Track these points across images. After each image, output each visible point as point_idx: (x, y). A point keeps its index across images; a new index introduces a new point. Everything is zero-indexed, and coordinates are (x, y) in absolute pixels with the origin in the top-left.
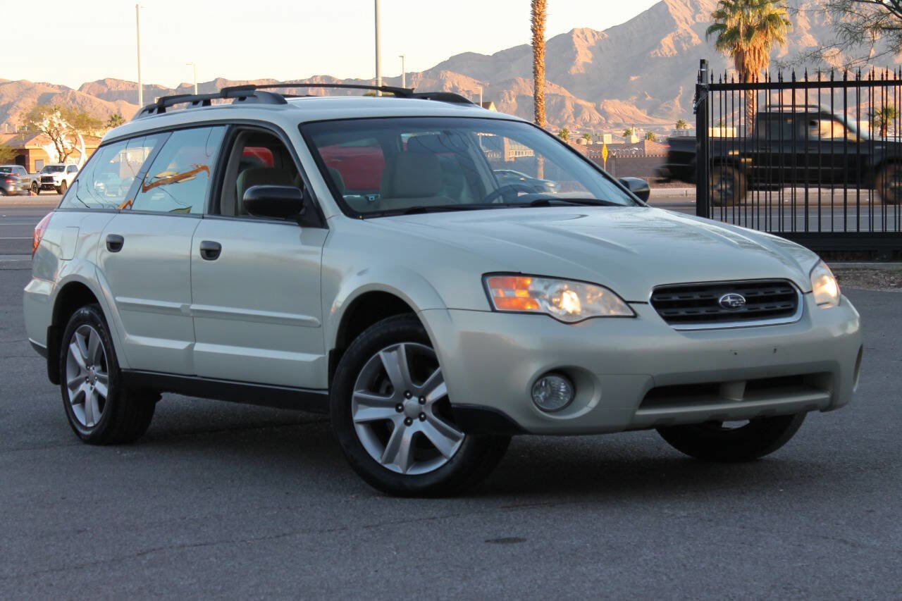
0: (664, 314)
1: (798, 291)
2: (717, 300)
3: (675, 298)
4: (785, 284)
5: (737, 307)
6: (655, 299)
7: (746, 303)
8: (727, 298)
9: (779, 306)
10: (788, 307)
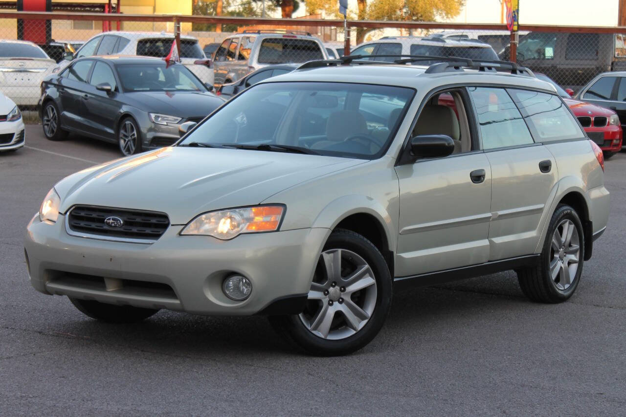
1: (170, 222)
2: (104, 219)
4: (165, 217)
5: (114, 226)
7: (123, 225)
8: (110, 220)
10: (158, 233)
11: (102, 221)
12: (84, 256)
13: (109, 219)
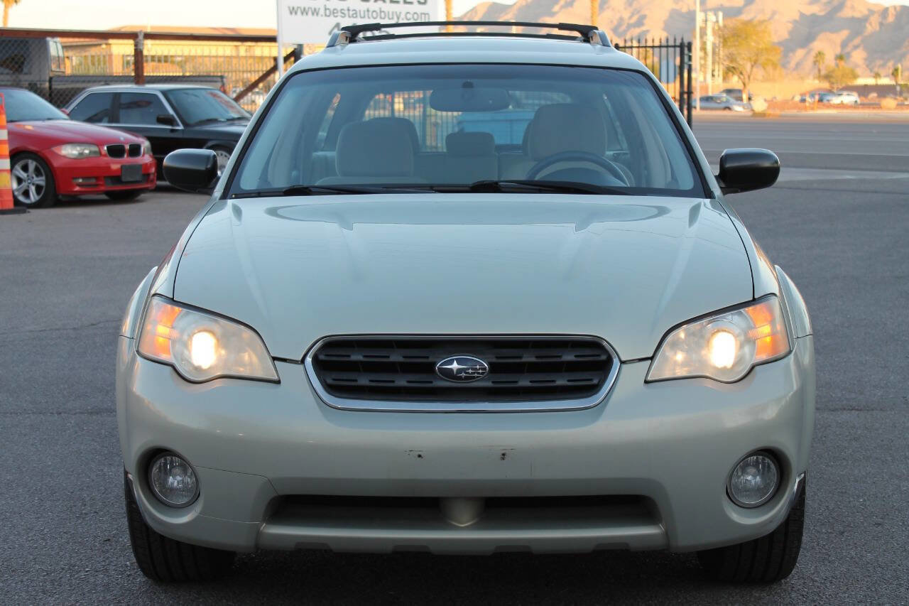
0: (330, 381)
1: (614, 355)
2: (435, 364)
3: (357, 357)
4: (594, 345)
5: (468, 378)
6: (322, 357)
7: (490, 373)
9: (561, 381)
11: (429, 368)
12: (420, 456)
13: (451, 362)
